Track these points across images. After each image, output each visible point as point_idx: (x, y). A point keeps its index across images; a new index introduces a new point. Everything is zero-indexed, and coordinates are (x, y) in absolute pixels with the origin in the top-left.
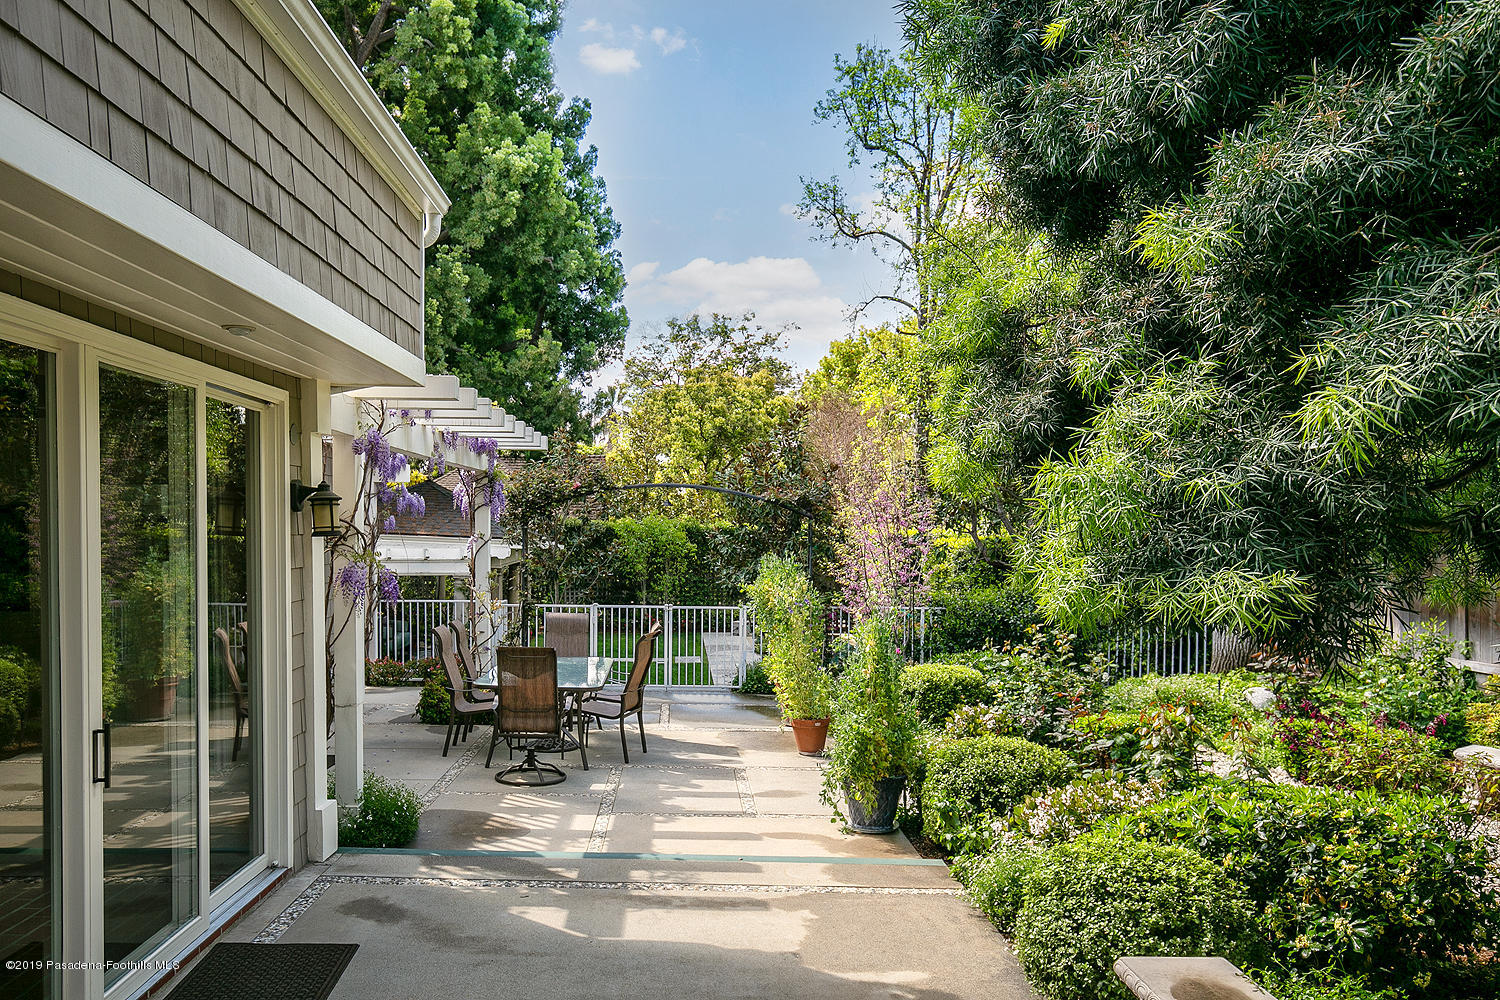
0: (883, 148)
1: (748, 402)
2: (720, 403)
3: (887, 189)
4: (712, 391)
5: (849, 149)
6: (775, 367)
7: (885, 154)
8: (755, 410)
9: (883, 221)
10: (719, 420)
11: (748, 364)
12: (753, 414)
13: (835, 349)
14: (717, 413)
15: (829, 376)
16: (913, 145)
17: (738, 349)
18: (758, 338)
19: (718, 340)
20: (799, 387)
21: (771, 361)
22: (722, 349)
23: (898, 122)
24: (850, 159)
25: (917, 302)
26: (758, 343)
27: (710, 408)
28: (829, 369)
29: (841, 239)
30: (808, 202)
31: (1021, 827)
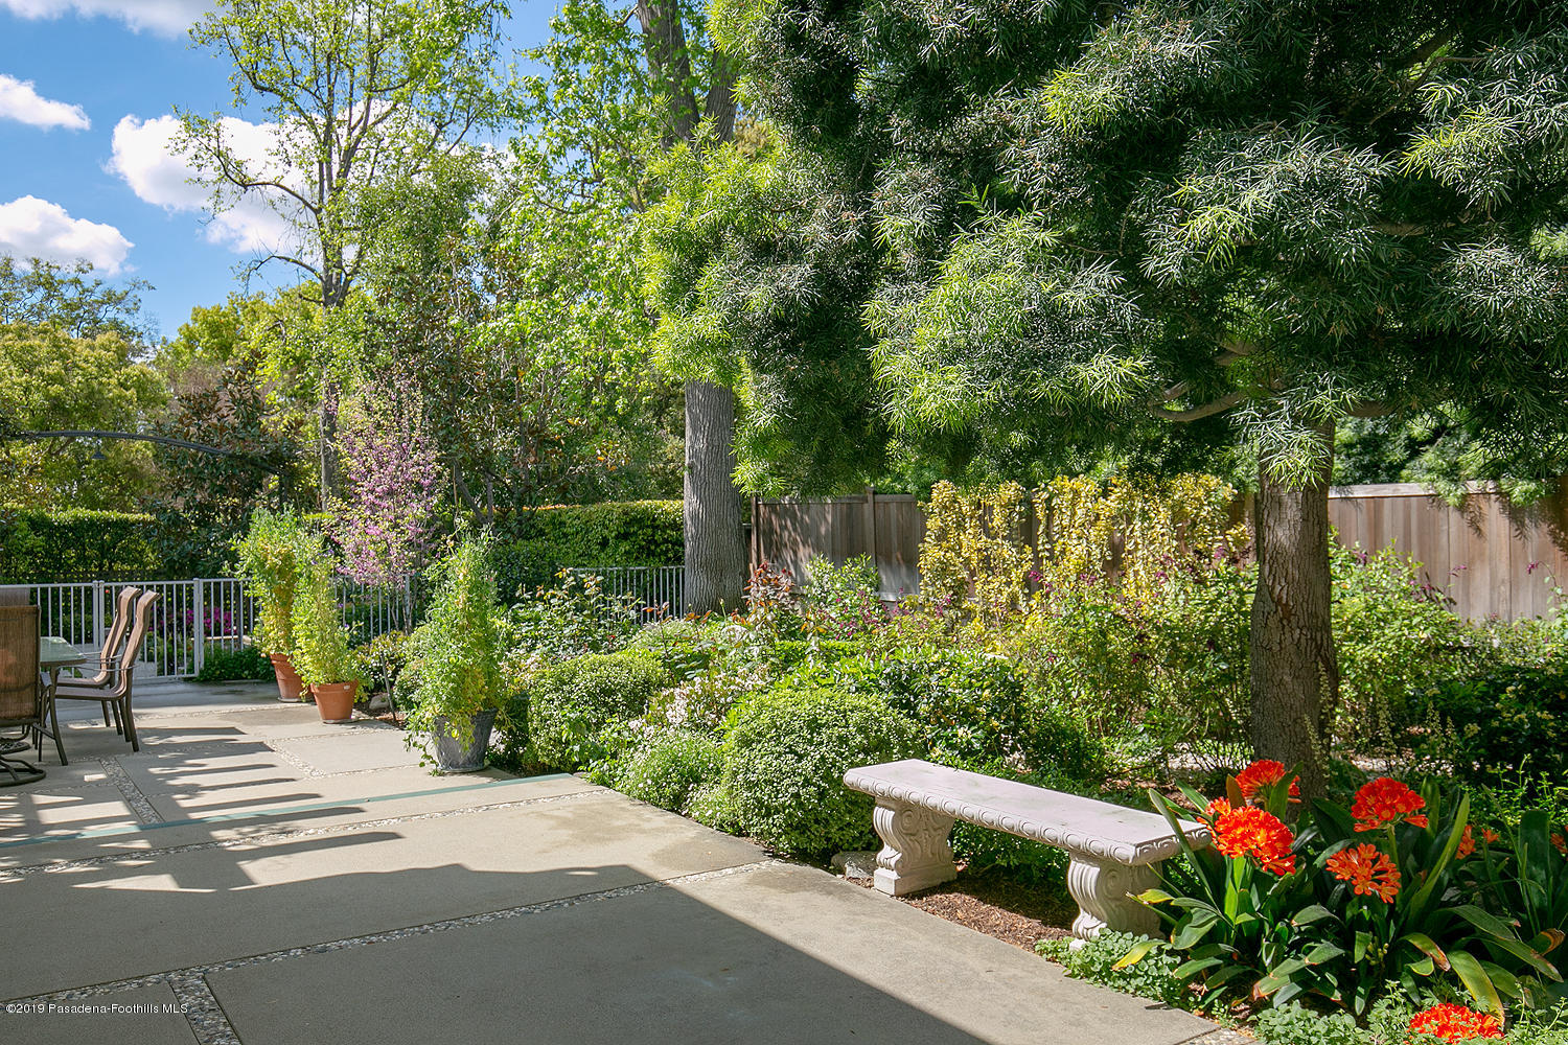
0: (277, 92)
1: (94, 370)
2: (54, 368)
3: (284, 138)
4: (43, 353)
5: (234, 87)
6: (125, 333)
7: (279, 99)
8: (104, 380)
9: (279, 172)
10: (56, 389)
11: (84, 325)
12: (101, 383)
13: (200, 317)
14: (53, 379)
15: (192, 348)
16: (315, 95)
17: (69, 306)
18: (98, 295)
19: (40, 293)
20: (153, 357)
21: (116, 325)
22: (46, 305)
23: (298, 65)
24: (236, 97)
25: (320, 266)
26: (97, 302)
27: (42, 374)
28: (191, 340)
29: (227, 187)
30: (184, 136)
31: (661, 721)
